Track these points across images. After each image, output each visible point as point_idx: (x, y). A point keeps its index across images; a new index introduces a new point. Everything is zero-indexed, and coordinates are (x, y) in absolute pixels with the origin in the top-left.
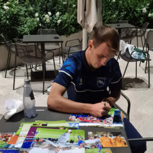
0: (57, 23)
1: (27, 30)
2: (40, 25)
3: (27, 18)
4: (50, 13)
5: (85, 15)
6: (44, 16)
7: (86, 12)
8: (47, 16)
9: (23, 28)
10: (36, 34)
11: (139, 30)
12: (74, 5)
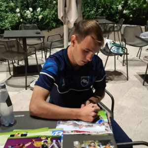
0: (38, 19)
1: (8, 25)
2: (21, 20)
3: (8, 14)
4: (31, 9)
5: (65, 11)
6: (25, 12)
7: (67, 9)
8: (28, 12)
9: (4, 23)
10: (18, 29)
11: (115, 25)
12: (55, 2)
